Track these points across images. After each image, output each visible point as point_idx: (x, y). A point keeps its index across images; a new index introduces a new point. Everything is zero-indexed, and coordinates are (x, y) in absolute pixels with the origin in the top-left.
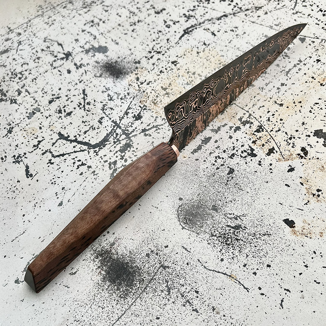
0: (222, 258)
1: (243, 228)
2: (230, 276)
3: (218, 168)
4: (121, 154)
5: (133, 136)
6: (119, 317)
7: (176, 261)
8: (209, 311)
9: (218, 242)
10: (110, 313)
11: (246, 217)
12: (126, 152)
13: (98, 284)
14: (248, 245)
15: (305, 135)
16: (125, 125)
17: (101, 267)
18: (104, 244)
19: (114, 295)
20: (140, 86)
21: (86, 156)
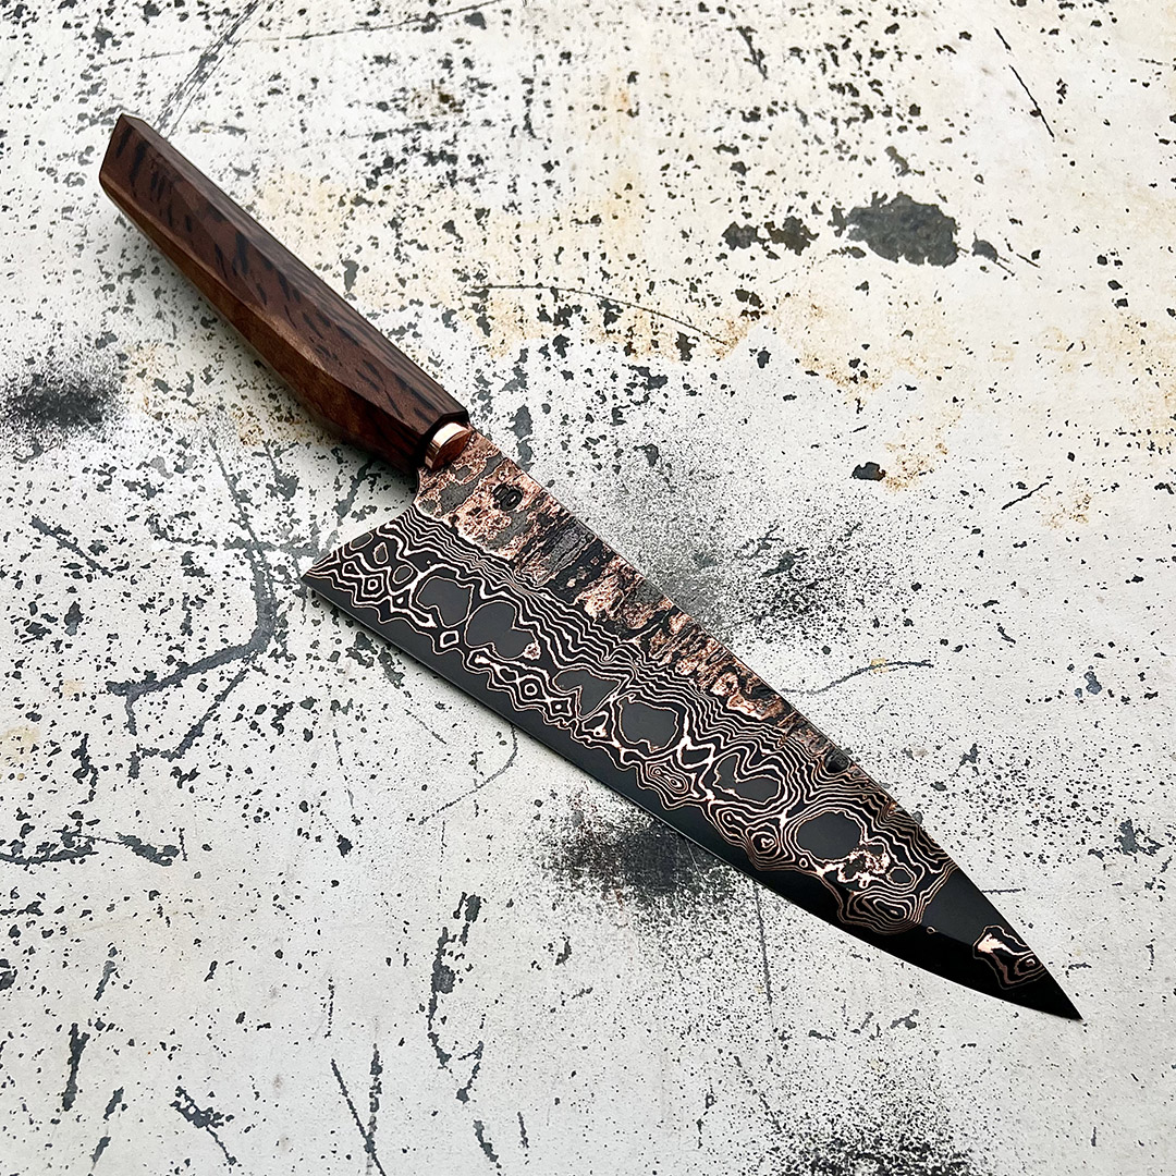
0: (821, 646)
1: (799, 554)
2: (872, 667)
3: (617, 469)
5: (328, 543)
6: (759, 937)
8: (905, 766)
9: (783, 623)
10: (733, 949)
11: (781, 528)
13: (643, 920)
14: (842, 580)
15: (712, 259)
16: (275, 531)
17: (610, 884)
18: (559, 834)
19: (700, 909)
20: (192, 399)
21: (266, 685)
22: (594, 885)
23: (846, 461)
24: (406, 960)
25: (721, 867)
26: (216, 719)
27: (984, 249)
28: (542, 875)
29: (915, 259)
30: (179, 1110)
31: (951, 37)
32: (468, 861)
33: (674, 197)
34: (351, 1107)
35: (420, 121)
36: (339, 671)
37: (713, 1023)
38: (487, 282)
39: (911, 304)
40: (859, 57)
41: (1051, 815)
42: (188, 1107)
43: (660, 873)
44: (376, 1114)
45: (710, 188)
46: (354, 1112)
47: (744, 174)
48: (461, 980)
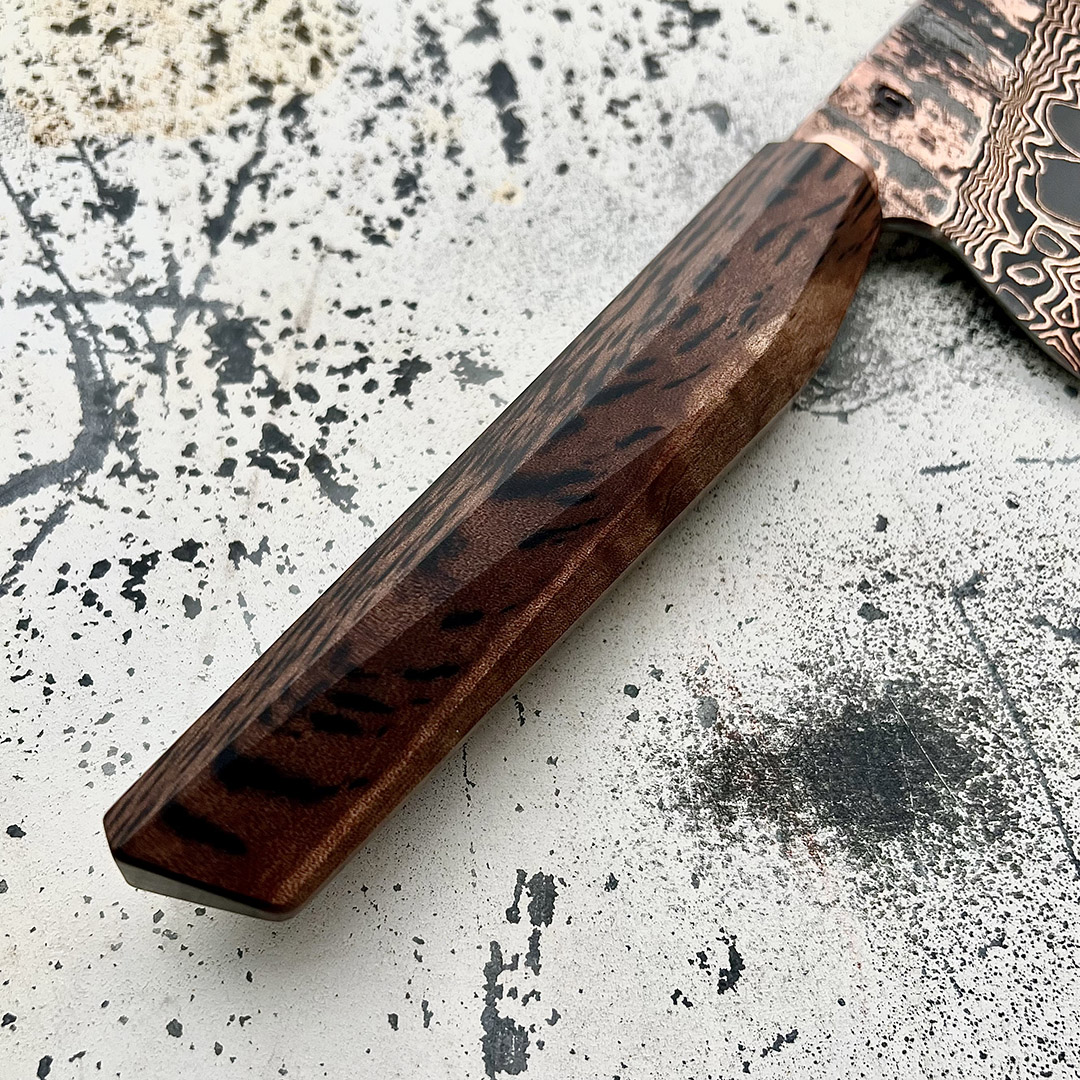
4: (248, 387)
5: (198, 284)
7: (969, 534)
10: (1040, 924)
12: (259, 359)
13: (866, 889)
16: (102, 273)
17: (792, 828)
18: (679, 746)
19: (965, 855)
21: (107, 526)
22: (762, 831)
24: (428, 1016)
25: (986, 774)
26: (17, 593)
28: (662, 822)
36: (239, 491)
37: (1037, 1071)
43: (878, 797)
48: (541, 1045)
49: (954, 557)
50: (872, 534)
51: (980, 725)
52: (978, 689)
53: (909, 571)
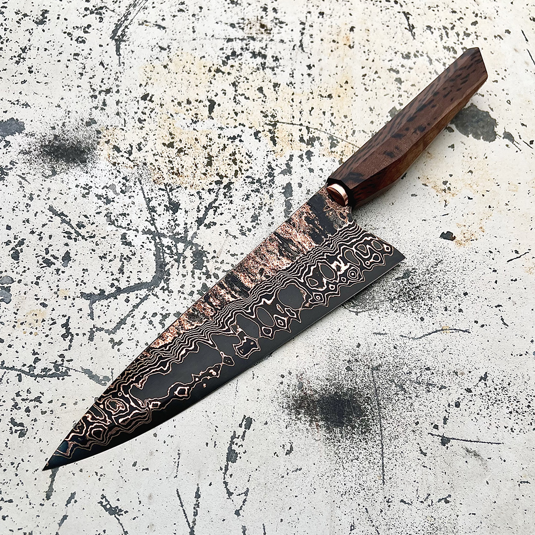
0: (420, 317)
1: (413, 271)
2: (442, 330)
4: (201, 271)
5: (192, 238)
6: (381, 453)
7: (381, 353)
8: (454, 379)
9: (403, 303)
10: (368, 457)
12: (205, 264)
13: (328, 438)
14: (432, 286)
15: (383, 123)
16: (167, 228)
17: (313, 419)
18: (291, 392)
19: (355, 436)
20: (131, 158)
21: (158, 303)
22: (306, 419)
23: (438, 229)
24: (215, 445)
25: (366, 417)
26: (132, 317)
27: (508, 136)
28: (282, 411)
29: (476, 136)
30: (102, 506)
31: (501, 32)
32: (248, 400)
33: (368, 90)
34: (185, 513)
35: (250, 35)
36: (193, 301)
37: (357, 491)
38: (276, 119)
39: (473, 158)
40: (458, 35)
41: (518, 410)
42: (106, 505)
43: (337, 417)
44: (196, 517)
45: (384, 88)
46: (185, 516)
47: (401, 84)
48: (240, 457)
49: (375, 359)
50: (355, 348)
51: (368, 404)
52: (370, 395)
53: (362, 360)
